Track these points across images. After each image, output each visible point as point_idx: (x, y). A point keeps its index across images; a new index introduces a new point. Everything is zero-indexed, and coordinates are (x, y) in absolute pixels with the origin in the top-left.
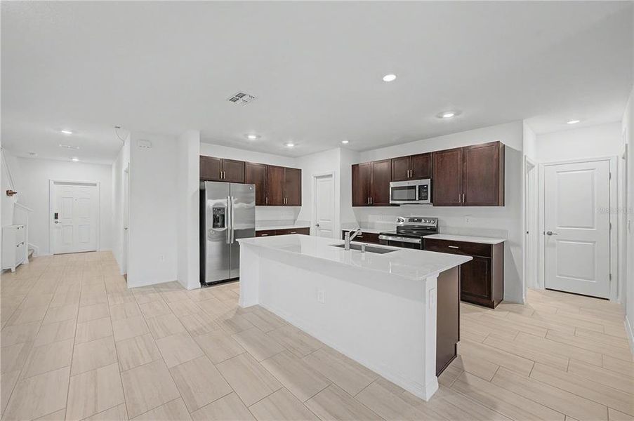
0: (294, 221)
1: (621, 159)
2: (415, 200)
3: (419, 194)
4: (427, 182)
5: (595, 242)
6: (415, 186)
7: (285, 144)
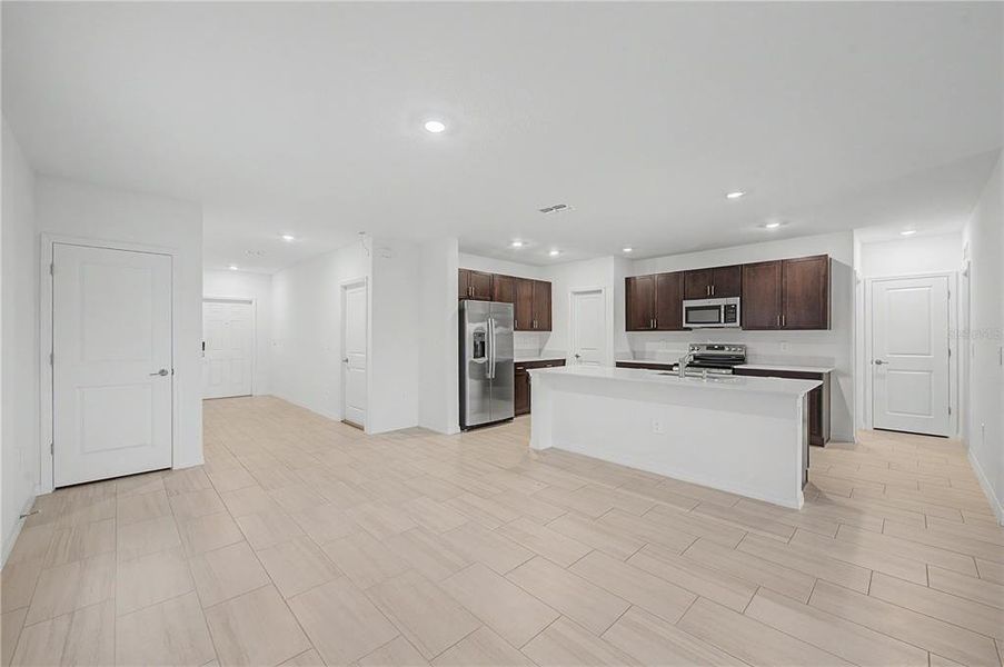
0: (540, 351)
1: (961, 276)
2: (720, 322)
3: (725, 316)
4: (736, 301)
5: (931, 372)
6: (719, 306)
7: (548, 252)
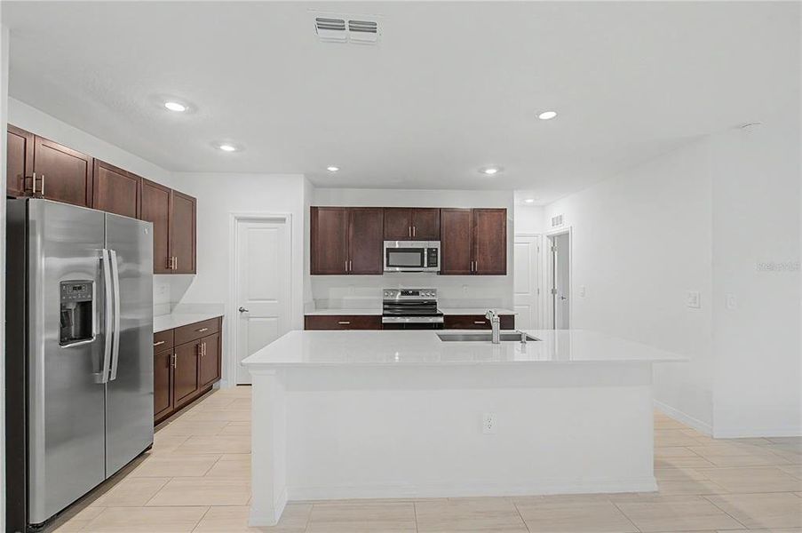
2: (422, 266)
3: (428, 261)
4: (436, 244)
6: (423, 249)
